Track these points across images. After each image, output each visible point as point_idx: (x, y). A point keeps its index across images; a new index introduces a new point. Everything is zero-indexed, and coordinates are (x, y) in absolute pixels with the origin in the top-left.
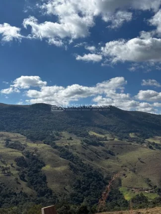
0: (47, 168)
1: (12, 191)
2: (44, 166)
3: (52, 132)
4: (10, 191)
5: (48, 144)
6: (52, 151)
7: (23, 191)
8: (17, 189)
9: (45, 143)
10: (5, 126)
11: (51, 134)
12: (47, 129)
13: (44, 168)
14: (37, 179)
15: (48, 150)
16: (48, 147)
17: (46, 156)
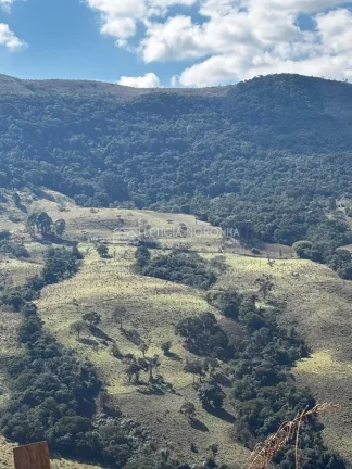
0: (318, 364)
1: (173, 456)
2: (306, 353)
3: (333, 206)
4: (165, 456)
5: (318, 258)
6: (335, 290)
7: (218, 461)
8: (194, 449)
9: (302, 256)
10: (131, 182)
11: (330, 217)
12: (312, 194)
13: (302, 365)
14: (276, 409)
15: (322, 286)
16: (319, 272)
17: (311, 312)
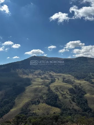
0: (88, 95)
1: (68, 107)
2: (86, 94)
3: (89, 74)
4: (67, 107)
5: (87, 81)
6: (89, 85)
7: (74, 108)
8: (71, 106)
9: (85, 80)
11: (89, 75)
12: (86, 72)
13: (85, 95)
14: (82, 101)
16: (87, 83)
17: (86, 88)
